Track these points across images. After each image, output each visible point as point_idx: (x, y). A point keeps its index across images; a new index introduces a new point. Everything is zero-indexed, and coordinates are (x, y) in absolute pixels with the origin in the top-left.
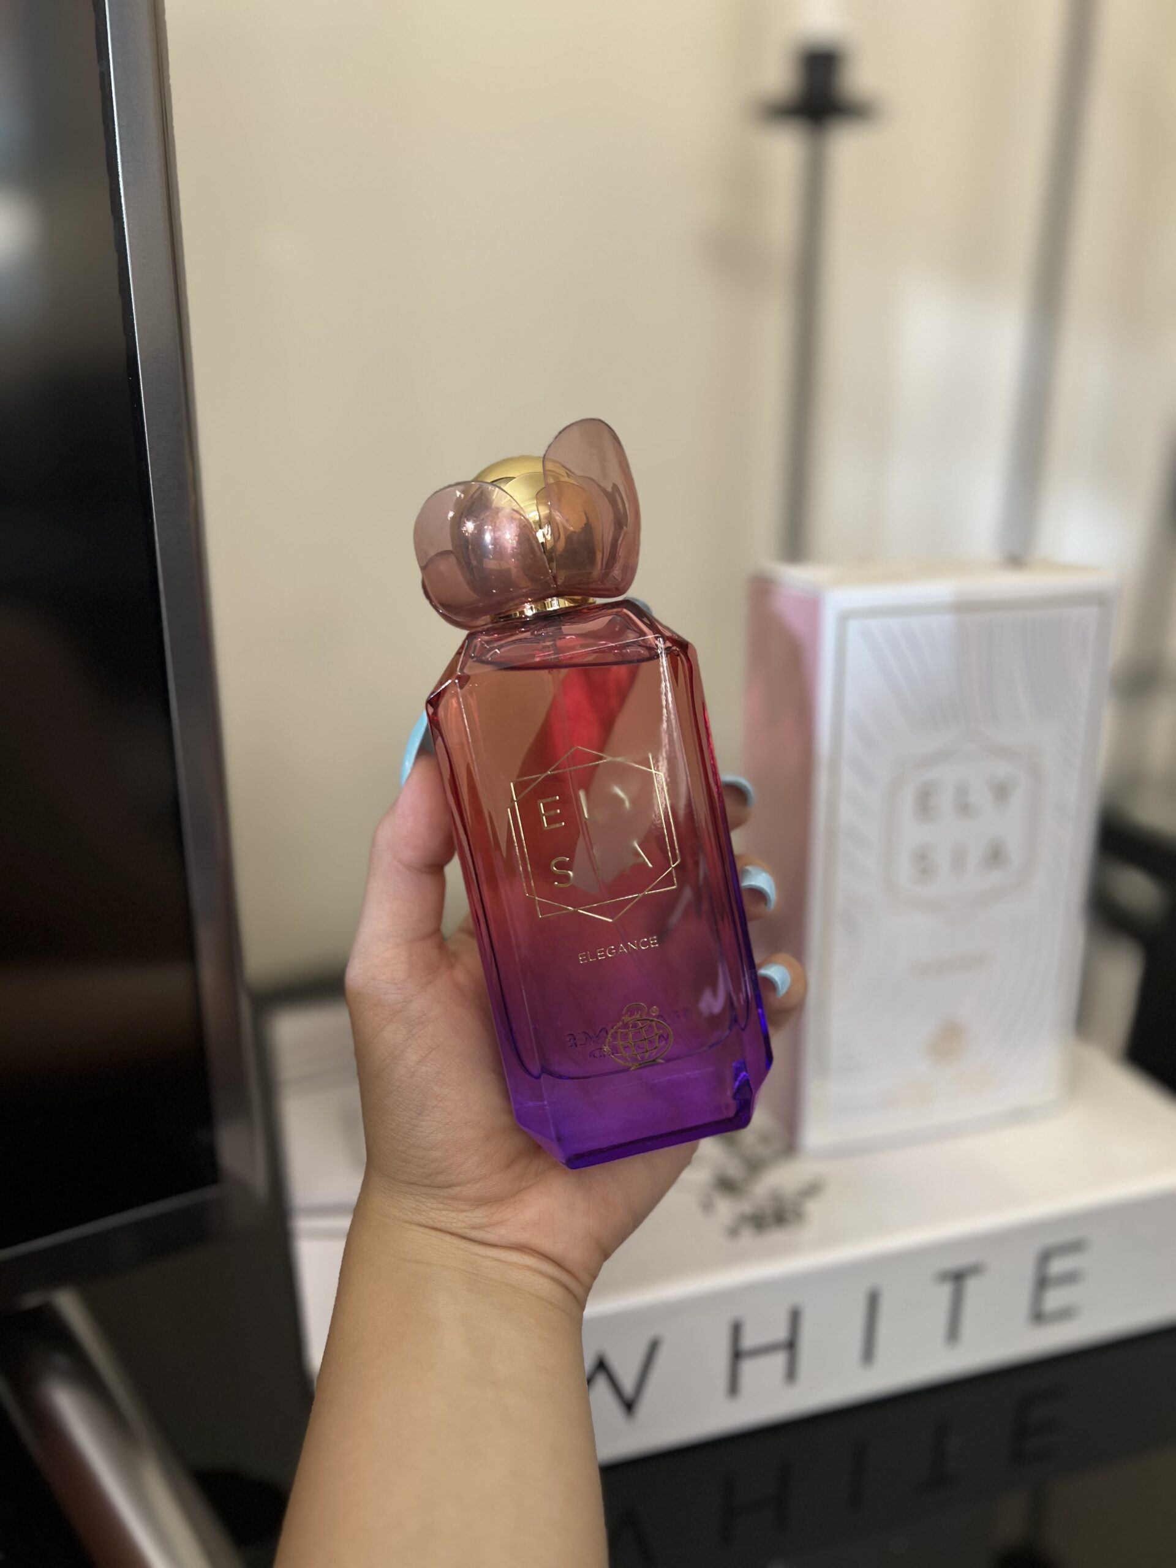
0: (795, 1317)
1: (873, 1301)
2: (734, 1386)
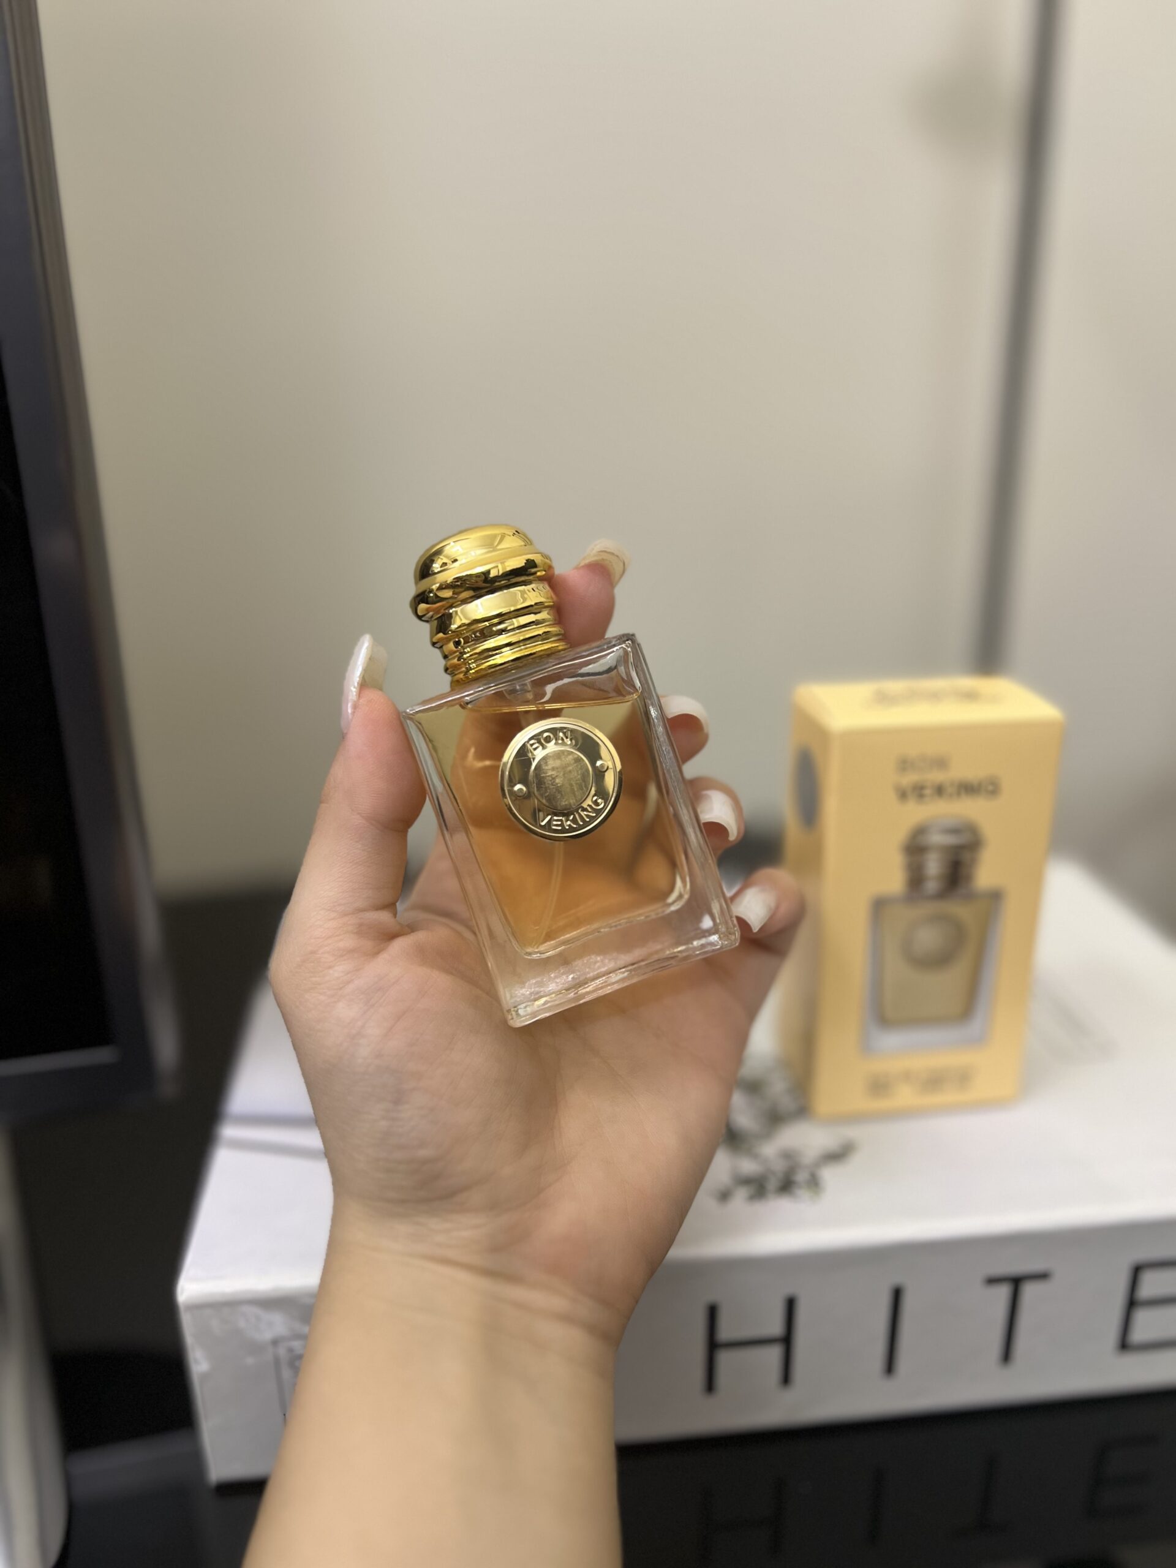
0: (791, 1305)
1: (897, 1295)
2: (710, 1385)
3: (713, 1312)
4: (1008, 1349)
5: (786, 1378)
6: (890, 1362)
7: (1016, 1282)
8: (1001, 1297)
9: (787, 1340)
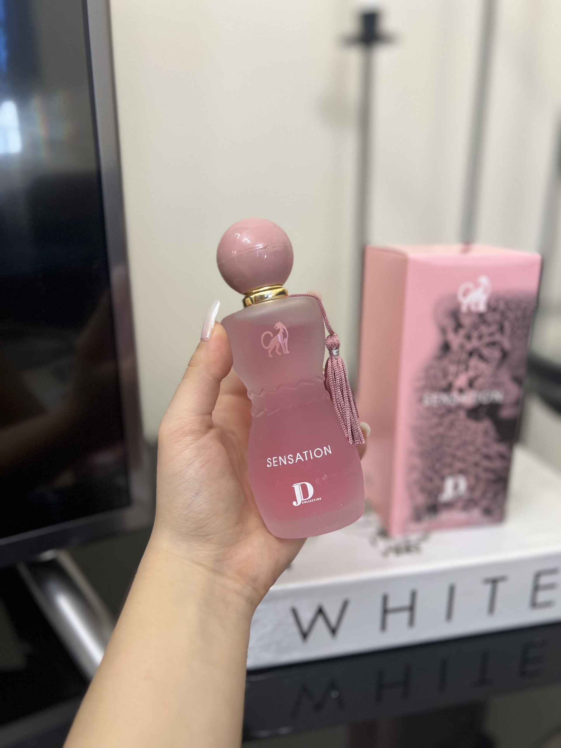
0: (414, 595)
1: (452, 589)
2: (383, 626)
3: (385, 599)
4: (491, 609)
5: (411, 622)
6: (449, 615)
7: (494, 582)
8: (488, 588)
9: (411, 608)
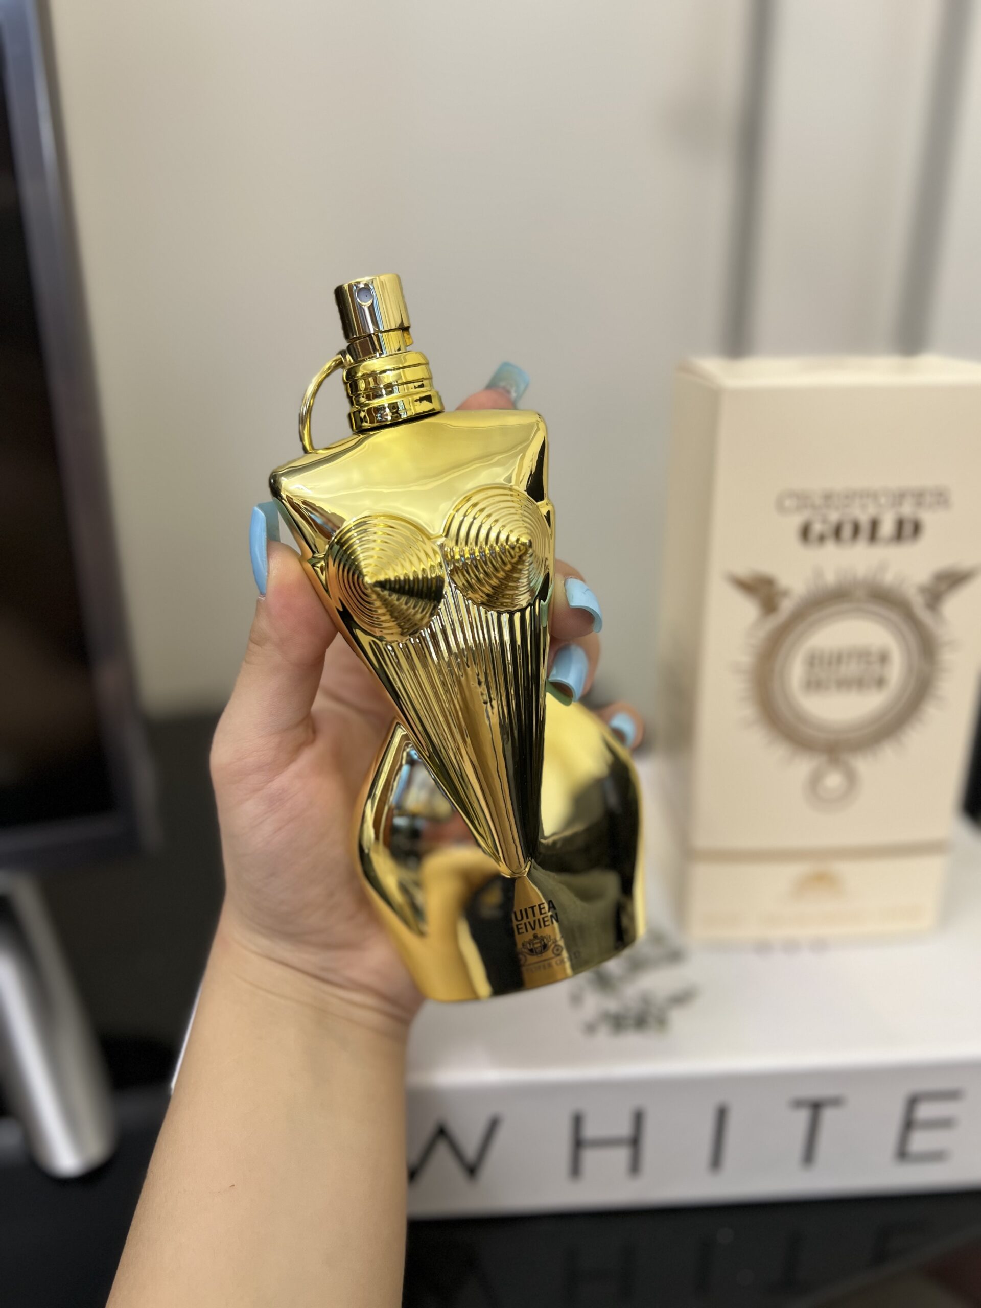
0: (638, 1118)
1: (722, 1115)
2: (575, 1170)
3: (578, 1121)
4: (809, 1155)
5: (635, 1166)
6: (716, 1161)
7: (816, 1107)
8: (802, 1117)
9: (635, 1142)
